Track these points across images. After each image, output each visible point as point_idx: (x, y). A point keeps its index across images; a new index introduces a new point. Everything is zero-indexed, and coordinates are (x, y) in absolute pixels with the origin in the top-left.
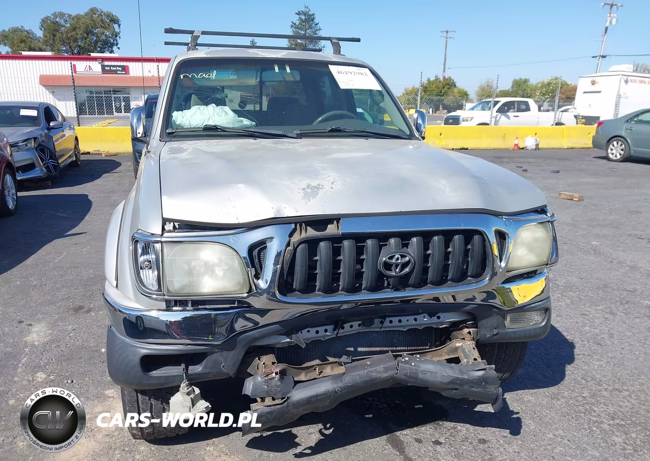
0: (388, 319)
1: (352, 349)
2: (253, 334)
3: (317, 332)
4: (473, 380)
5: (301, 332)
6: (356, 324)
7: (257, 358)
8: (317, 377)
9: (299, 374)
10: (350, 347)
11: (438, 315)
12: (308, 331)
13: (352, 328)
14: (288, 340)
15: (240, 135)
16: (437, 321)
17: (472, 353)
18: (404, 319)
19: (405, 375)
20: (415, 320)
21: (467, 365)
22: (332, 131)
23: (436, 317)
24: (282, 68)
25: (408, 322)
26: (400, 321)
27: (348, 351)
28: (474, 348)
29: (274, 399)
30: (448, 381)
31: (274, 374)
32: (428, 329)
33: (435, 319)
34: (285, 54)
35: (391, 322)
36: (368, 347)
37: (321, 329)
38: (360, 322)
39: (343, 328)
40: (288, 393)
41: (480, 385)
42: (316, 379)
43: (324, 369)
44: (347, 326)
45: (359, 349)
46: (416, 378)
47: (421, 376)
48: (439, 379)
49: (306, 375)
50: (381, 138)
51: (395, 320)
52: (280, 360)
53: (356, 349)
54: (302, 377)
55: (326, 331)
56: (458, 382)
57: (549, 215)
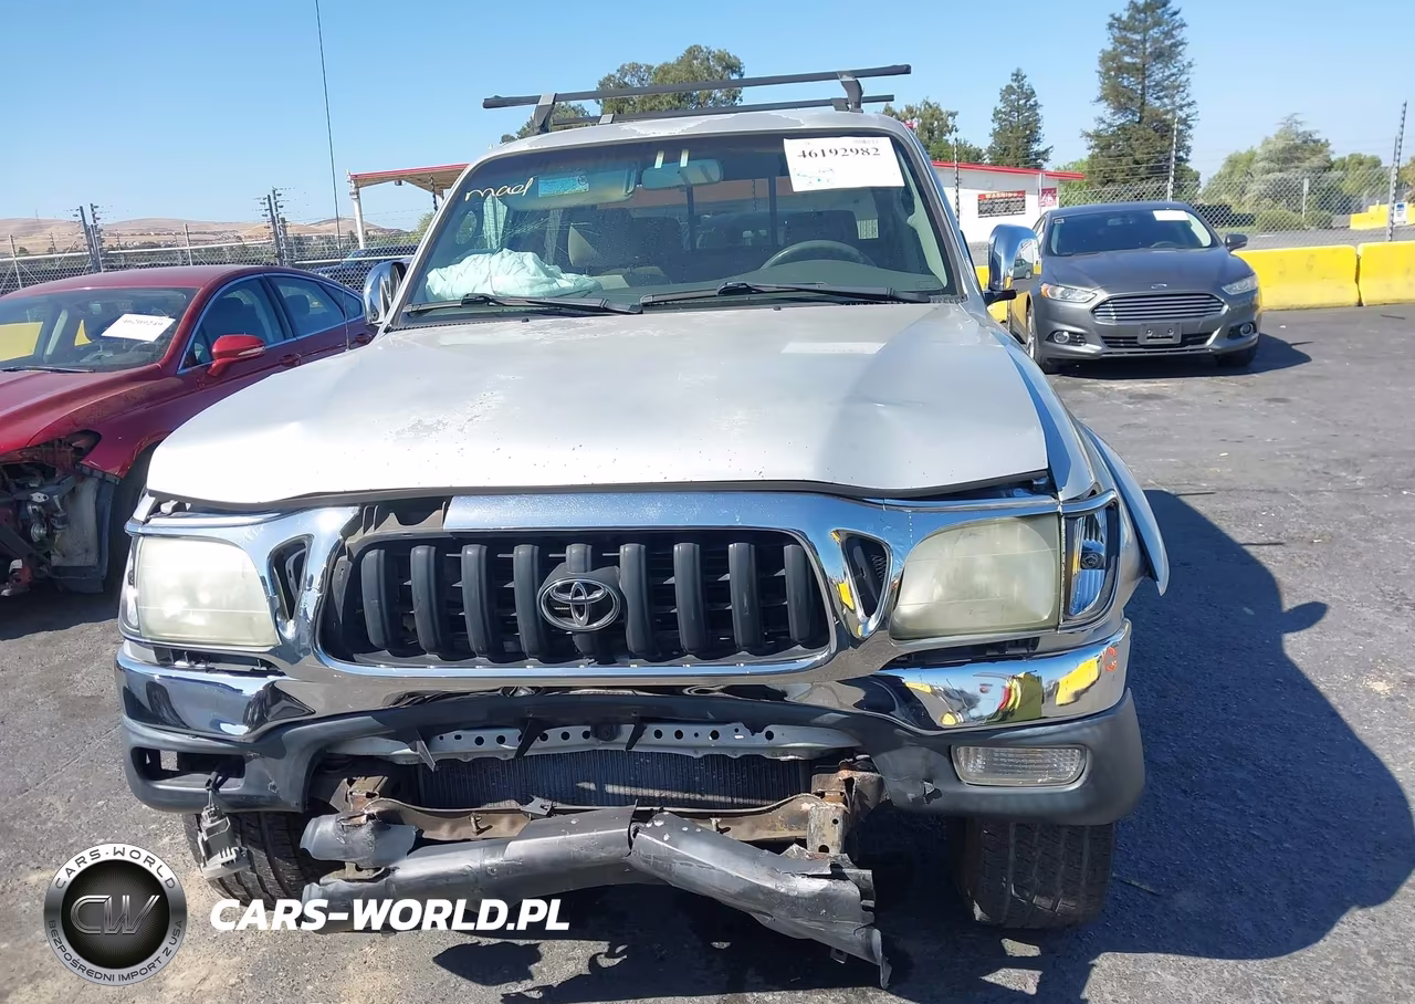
0: (652, 728)
1: (592, 786)
2: (312, 729)
3: (479, 741)
4: (797, 897)
5: (441, 738)
6: (576, 732)
7: (346, 780)
8: (473, 836)
9: (436, 827)
10: (589, 781)
11: (770, 728)
12: (458, 737)
13: (567, 739)
14: (408, 751)
15: (520, 312)
16: (766, 742)
17: (824, 832)
18: (688, 730)
19: (647, 862)
20: (715, 735)
21: (798, 859)
22: (727, 291)
23: (764, 733)
24: (672, 158)
25: (697, 739)
26: (679, 735)
27: (583, 789)
28: (835, 822)
29: (358, 869)
30: (737, 890)
31: (364, 818)
32: (752, 762)
33: (760, 739)
34: (692, 125)
35: (658, 734)
36: (630, 786)
37: (490, 736)
38: (588, 729)
39: (545, 737)
40: (393, 861)
41: (816, 913)
42: (469, 840)
43: (495, 822)
44: (554, 734)
45: (610, 789)
46: (669, 871)
47: (678, 867)
48: (717, 883)
49: (453, 829)
50: (854, 303)
51: (668, 730)
52: (386, 792)
53: (601, 788)
54: (443, 833)
55: (501, 740)
56: (761, 896)
57: (1061, 499)
